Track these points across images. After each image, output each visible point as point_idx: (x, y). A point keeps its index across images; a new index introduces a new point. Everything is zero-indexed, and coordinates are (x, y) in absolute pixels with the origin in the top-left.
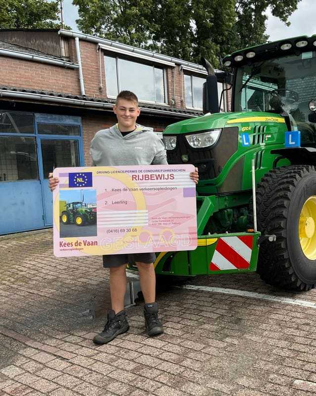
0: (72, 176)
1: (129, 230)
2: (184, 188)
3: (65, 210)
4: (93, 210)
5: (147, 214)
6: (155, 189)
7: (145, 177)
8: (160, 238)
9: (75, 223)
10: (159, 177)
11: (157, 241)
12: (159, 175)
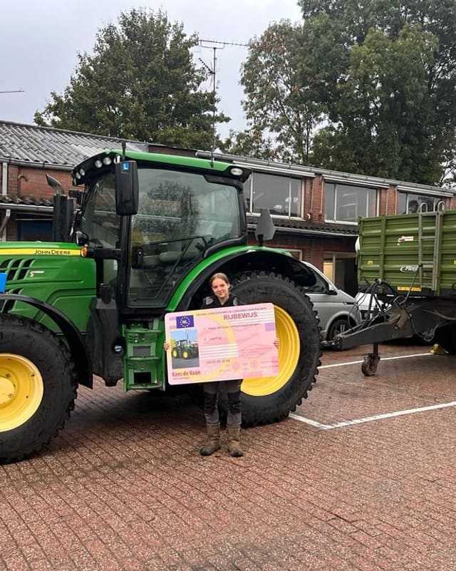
0: (178, 319)
1: (223, 361)
8: (248, 366)
9: (183, 357)
10: (245, 316)
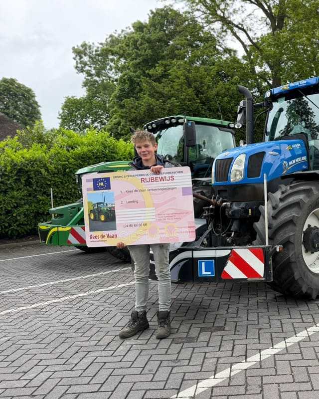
2: (182, 188)
3: (92, 209)
4: (112, 209)
5: (154, 211)
6: (159, 190)
7: (151, 180)
11: (163, 234)
12: (162, 177)
